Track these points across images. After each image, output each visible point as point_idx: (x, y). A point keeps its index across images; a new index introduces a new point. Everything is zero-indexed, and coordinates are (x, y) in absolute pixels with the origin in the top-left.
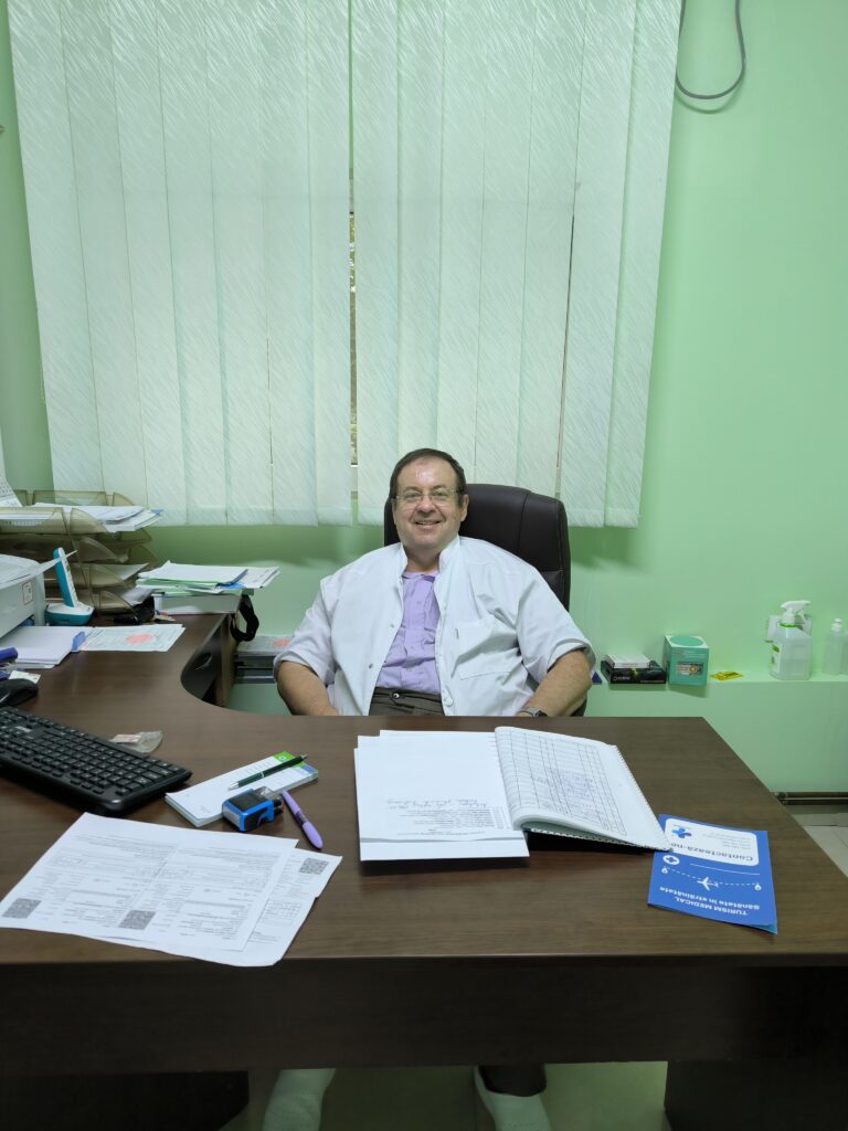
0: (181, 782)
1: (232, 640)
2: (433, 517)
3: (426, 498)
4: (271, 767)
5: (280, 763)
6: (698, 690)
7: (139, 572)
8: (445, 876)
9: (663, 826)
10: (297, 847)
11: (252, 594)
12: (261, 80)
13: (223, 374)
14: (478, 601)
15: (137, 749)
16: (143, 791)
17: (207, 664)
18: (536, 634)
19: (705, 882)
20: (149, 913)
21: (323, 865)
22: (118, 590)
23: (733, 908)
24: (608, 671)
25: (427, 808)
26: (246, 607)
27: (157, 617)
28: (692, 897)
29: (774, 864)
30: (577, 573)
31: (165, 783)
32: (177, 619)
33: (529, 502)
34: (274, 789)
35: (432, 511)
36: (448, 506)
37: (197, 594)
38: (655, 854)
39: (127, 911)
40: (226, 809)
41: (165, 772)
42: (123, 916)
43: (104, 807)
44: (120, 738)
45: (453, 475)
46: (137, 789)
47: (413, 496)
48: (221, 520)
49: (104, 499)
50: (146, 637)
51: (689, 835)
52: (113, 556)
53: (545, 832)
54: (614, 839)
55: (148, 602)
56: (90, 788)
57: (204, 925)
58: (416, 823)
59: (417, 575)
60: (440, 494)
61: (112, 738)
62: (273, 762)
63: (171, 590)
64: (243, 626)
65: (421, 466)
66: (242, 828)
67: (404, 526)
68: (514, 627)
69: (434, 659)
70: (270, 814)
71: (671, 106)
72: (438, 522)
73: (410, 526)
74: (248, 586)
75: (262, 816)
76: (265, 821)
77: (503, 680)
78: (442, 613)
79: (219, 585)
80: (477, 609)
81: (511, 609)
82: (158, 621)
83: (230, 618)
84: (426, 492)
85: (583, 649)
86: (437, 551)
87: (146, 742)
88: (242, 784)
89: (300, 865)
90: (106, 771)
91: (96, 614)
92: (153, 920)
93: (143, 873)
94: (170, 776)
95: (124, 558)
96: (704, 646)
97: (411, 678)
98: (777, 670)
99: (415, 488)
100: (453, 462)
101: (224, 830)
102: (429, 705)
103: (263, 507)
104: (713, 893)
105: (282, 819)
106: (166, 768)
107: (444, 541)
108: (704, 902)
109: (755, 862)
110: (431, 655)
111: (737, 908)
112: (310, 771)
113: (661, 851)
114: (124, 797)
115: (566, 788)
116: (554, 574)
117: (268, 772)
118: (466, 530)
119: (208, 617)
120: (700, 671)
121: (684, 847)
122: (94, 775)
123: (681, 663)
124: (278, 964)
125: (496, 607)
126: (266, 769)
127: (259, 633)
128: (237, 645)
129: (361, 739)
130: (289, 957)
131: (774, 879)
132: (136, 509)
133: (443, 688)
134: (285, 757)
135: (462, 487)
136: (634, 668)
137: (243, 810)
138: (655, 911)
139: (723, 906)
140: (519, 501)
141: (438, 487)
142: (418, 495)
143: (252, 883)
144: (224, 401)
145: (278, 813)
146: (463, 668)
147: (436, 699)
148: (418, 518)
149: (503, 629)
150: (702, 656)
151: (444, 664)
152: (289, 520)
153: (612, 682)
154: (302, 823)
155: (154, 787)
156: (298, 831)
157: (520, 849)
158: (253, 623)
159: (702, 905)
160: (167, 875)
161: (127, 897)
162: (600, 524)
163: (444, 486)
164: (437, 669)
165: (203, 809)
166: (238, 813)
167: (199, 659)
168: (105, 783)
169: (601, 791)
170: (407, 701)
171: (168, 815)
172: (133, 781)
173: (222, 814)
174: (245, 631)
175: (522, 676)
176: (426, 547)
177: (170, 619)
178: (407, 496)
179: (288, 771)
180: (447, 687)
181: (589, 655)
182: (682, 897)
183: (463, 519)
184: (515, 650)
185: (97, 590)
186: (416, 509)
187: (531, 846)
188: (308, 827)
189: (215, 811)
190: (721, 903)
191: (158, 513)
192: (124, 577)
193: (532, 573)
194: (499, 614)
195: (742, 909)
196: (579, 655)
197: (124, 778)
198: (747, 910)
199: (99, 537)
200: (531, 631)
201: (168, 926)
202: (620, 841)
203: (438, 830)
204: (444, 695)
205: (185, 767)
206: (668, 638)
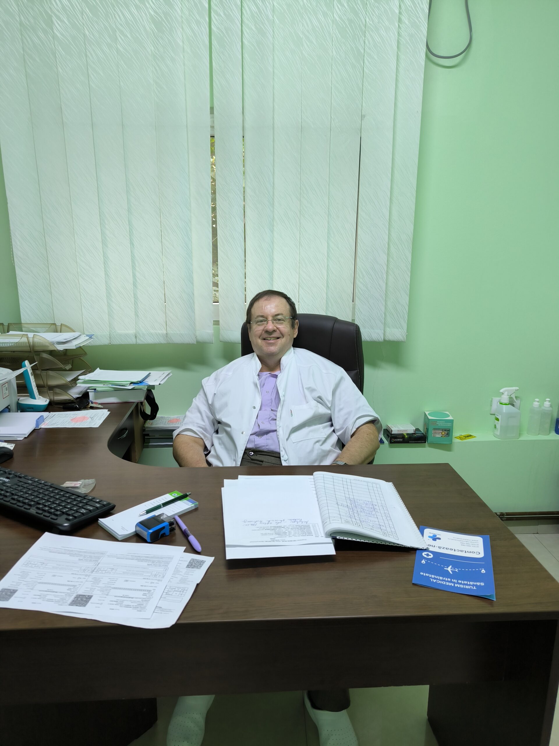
0: (108, 511)
1: (141, 419)
2: (275, 335)
3: (270, 323)
4: (167, 500)
5: (173, 498)
6: (447, 447)
7: (79, 376)
8: (282, 568)
9: (422, 534)
10: (185, 551)
11: (154, 389)
12: (153, 48)
13: (132, 243)
14: (306, 392)
15: (79, 491)
16: (83, 517)
17: (125, 436)
18: (343, 413)
19: (449, 569)
20: (88, 596)
21: (202, 563)
22: (65, 388)
23: (467, 585)
24: (388, 435)
25: (269, 525)
26: (150, 397)
27: (91, 405)
28: (441, 578)
29: (494, 557)
30: (368, 372)
31: (98, 512)
32: (105, 406)
33: (337, 326)
34: (169, 515)
35: (274, 331)
36: (285, 327)
37: (118, 389)
38: (417, 551)
39: (74, 595)
40: (138, 529)
41: (98, 505)
42: (72, 598)
43: (59, 529)
44: (68, 484)
45: (288, 307)
46: (79, 517)
47: (261, 321)
48: (132, 341)
49: (55, 328)
50: (84, 418)
51: (439, 539)
52: (62, 366)
53: (346, 538)
54: (390, 542)
55: (85, 395)
56: (49, 516)
57: (125, 603)
58: (262, 534)
59: (266, 374)
60: (279, 320)
61: (63, 484)
62: (168, 497)
63: (100, 387)
64: (148, 410)
65: (266, 302)
66: (149, 540)
67: (256, 341)
68: (329, 408)
69: (276, 431)
70: (167, 531)
71: (423, 63)
72: (278, 338)
73: (260, 341)
74: (151, 384)
75: (162, 532)
76: (163, 535)
77: (321, 443)
78: (282, 399)
79: (132, 383)
80: (305, 397)
81: (328, 397)
82: (92, 408)
83: (140, 405)
84: (270, 318)
85: (374, 422)
86: (278, 358)
87: (85, 486)
88: (148, 512)
89: (187, 563)
90: (59, 505)
91: (50, 403)
92: (92, 600)
93: (84, 570)
94: (101, 507)
95: (69, 367)
96: (450, 418)
97: (262, 442)
98: (498, 433)
99: (262, 316)
100: (288, 299)
101: (137, 542)
102: (273, 460)
103: (159, 332)
104: (455, 576)
105: (175, 534)
106: (98, 503)
107: (283, 351)
108: (448, 581)
109: (482, 555)
110: (274, 429)
111: (470, 585)
112: (193, 503)
113: (421, 549)
114: (71, 522)
115: (359, 510)
116: (354, 372)
117: (166, 504)
118: (297, 343)
119: (126, 404)
120: (448, 434)
121: (436, 547)
122: (51, 508)
123: (435, 429)
124: (173, 626)
125: (318, 395)
126: (164, 502)
127: (159, 415)
128: (145, 422)
129: (226, 482)
130: (181, 622)
131: (494, 566)
132: (76, 334)
133: (282, 449)
134: (177, 494)
135: (294, 315)
136: (405, 433)
137: (149, 529)
138: (416, 588)
139: (461, 584)
140: (330, 324)
141: (278, 315)
142: (265, 321)
143: (155, 575)
144: (133, 262)
145: (172, 530)
146: (294, 436)
147: (277, 456)
148: (265, 335)
149: (322, 410)
150: (449, 425)
151: (282, 433)
152: (177, 340)
153: (391, 442)
154: (188, 536)
155: (91, 515)
156: (186, 541)
157: (330, 550)
158: (155, 408)
159: (448, 584)
160: (100, 572)
161: (74, 586)
162: (381, 338)
163: (282, 314)
164: (277, 436)
165: (123, 528)
166: (147, 531)
167: (120, 432)
168: (59, 513)
169: (382, 512)
170: (259, 457)
171: (100, 533)
172: (77, 511)
173: (136, 531)
174: (149, 414)
175: (334, 439)
176: (272, 355)
177: (100, 406)
178: (258, 322)
179: (179, 503)
180: (284, 448)
181: (378, 425)
182: (435, 578)
183: (295, 336)
184: (329, 423)
185: (51, 388)
186: (263, 330)
187: (337, 548)
188: (192, 539)
189: (131, 529)
190: (460, 581)
191: (91, 337)
192: (69, 379)
193: (340, 371)
194: (320, 400)
195: (473, 585)
196: (370, 426)
197: (71, 509)
198: (476, 586)
199: (52, 353)
200: (341, 410)
201: (101, 604)
202: (394, 543)
203: (277, 539)
204: (282, 453)
205: (111, 502)
206: (427, 413)
